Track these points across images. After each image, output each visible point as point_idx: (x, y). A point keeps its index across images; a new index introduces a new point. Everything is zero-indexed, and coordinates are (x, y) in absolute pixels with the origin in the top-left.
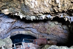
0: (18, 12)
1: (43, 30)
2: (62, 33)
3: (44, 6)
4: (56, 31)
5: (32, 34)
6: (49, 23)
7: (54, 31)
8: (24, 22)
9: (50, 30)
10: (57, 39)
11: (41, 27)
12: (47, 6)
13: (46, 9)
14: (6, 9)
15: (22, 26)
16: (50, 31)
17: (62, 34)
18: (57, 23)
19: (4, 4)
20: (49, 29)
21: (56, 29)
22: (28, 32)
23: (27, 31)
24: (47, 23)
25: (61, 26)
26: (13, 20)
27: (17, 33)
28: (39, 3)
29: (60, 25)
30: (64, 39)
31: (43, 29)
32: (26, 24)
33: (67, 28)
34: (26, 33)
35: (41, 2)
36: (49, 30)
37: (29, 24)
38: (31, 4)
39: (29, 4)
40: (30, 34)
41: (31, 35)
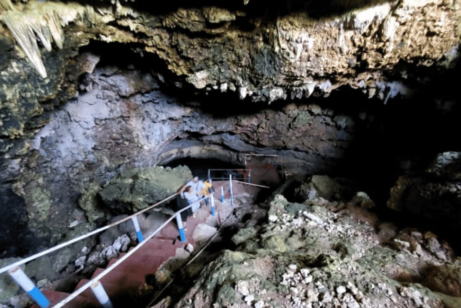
0: (234, 77)
1: (271, 136)
2: (330, 140)
3: (333, 52)
4: (310, 136)
5: (220, 155)
6: (290, 112)
7: (304, 136)
8: (211, 116)
9: (294, 134)
10: (308, 163)
11: (264, 126)
12: (345, 50)
13: (335, 60)
14: (202, 72)
15: (202, 128)
16: (294, 138)
17: (330, 143)
18: (316, 110)
19: (207, 55)
20: (291, 130)
21: (312, 129)
22: (209, 148)
23: (206, 147)
24: (282, 114)
25: (328, 120)
26: (182, 109)
27: (173, 156)
28: (319, 44)
29: (326, 115)
30: (332, 159)
31: (269, 134)
32: (217, 122)
33: (350, 123)
34: (204, 151)
35: (325, 39)
36: (289, 134)
37: (225, 122)
38: (292, 48)
39: (288, 50)
40: (214, 155)
41: (218, 157)
